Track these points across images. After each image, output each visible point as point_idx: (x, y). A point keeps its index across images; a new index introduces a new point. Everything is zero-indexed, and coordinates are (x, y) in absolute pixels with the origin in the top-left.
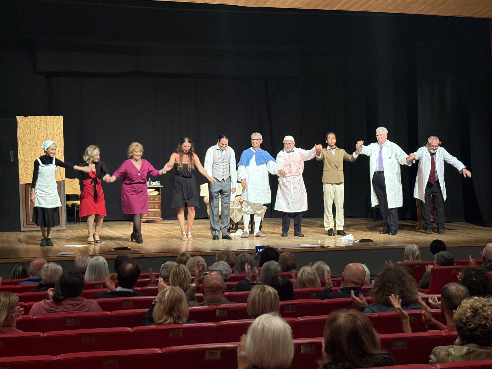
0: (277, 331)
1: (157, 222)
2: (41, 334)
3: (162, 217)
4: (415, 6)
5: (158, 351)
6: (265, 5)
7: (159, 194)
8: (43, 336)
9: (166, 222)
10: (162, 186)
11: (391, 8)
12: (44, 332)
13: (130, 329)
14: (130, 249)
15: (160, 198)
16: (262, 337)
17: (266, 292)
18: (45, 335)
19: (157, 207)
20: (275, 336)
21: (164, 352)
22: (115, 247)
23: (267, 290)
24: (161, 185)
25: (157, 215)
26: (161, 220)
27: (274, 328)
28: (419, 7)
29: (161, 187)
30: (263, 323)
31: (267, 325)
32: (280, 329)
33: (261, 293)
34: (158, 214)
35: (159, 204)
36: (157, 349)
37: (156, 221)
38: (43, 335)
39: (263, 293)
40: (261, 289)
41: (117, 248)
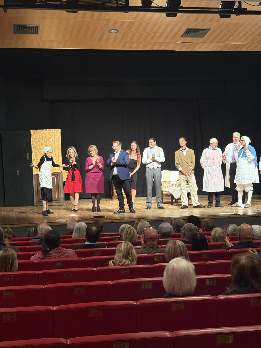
0: (183, 270)
2: (38, 272)
5: (110, 282)
6: (194, 49)
8: (38, 274)
12: (39, 271)
13: (95, 269)
14: (104, 217)
16: (172, 274)
17: (176, 245)
18: (40, 272)
20: (181, 274)
21: (114, 284)
22: (94, 216)
23: (177, 244)
27: (180, 268)
30: (173, 264)
31: (176, 266)
32: (185, 269)
33: (173, 246)
36: (110, 281)
38: (39, 272)
39: (174, 245)
40: (173, 243)
41: (95, 216)
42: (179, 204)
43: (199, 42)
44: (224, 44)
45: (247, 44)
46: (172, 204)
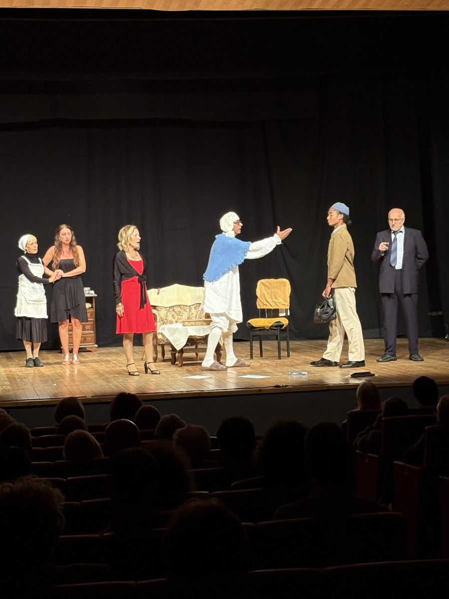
1: (91, 351)
3: (97, 343)
6: (198, 7)
7: (92, 307)
9: (104, 350)
10: (96, 295)
15: (94, 314)
19: (90, 328)
24: (95, 293)
25: (88, 339)
26: (96, 347)
29: (95, 297)
34: (90, 338)
35: (92, 323)
37: (88, 349)
42: (184, 362)
46: (173, 363)
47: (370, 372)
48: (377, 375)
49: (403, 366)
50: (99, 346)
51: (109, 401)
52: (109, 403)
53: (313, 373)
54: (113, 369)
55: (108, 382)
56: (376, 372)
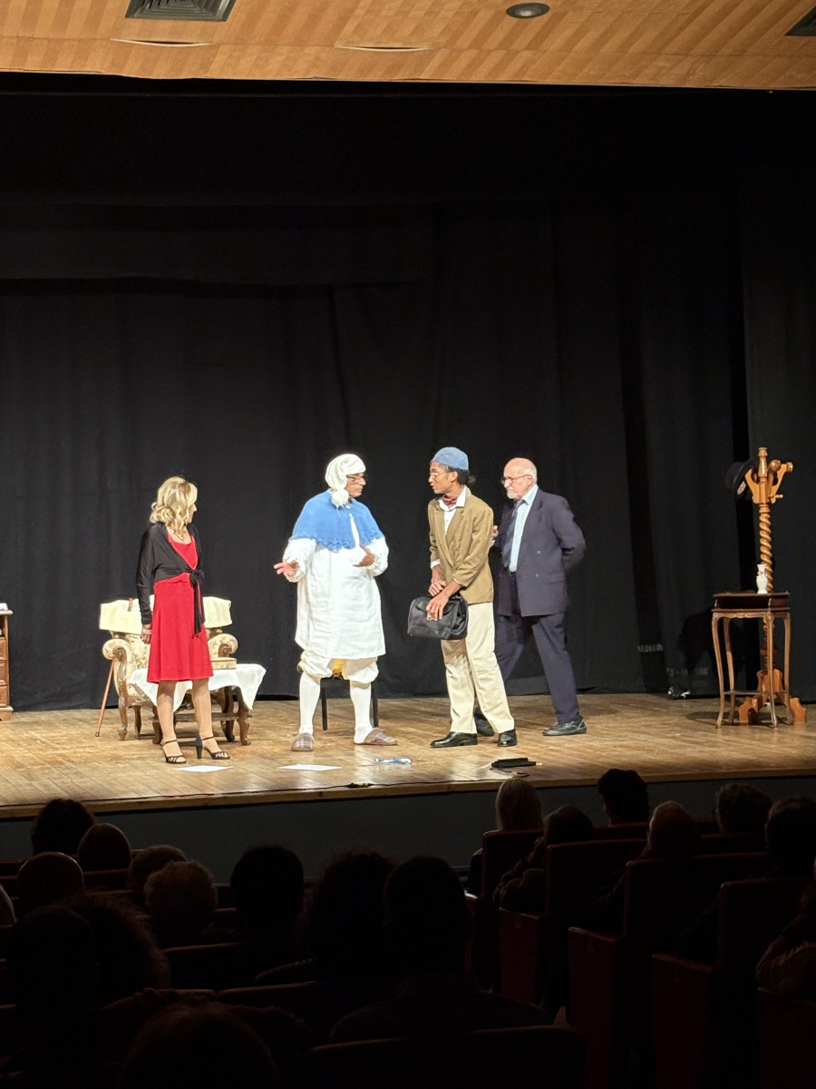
3: (11, 703)
4: (661, 64)
6: (206, 72)
7: (3, 635)
9: (25, 717)
10: (10, 612)
11: (592, 73)
15: (6, 649)
24: (9, 609)
26: (9, 711)
28: (673, 67)
29: (8, 615)
35: (3, 665)
43: (216, 40)
44: (328, 49)
45: (430, 55)
47: (526, 759)
48: (540, 764)
49: (591, 747)
50: (16, 710)
51: (32, 815)
52: (30, 819)
53: (421, 761)
54: (41, 752)
55: (31, 779)
56: (538, 757)
